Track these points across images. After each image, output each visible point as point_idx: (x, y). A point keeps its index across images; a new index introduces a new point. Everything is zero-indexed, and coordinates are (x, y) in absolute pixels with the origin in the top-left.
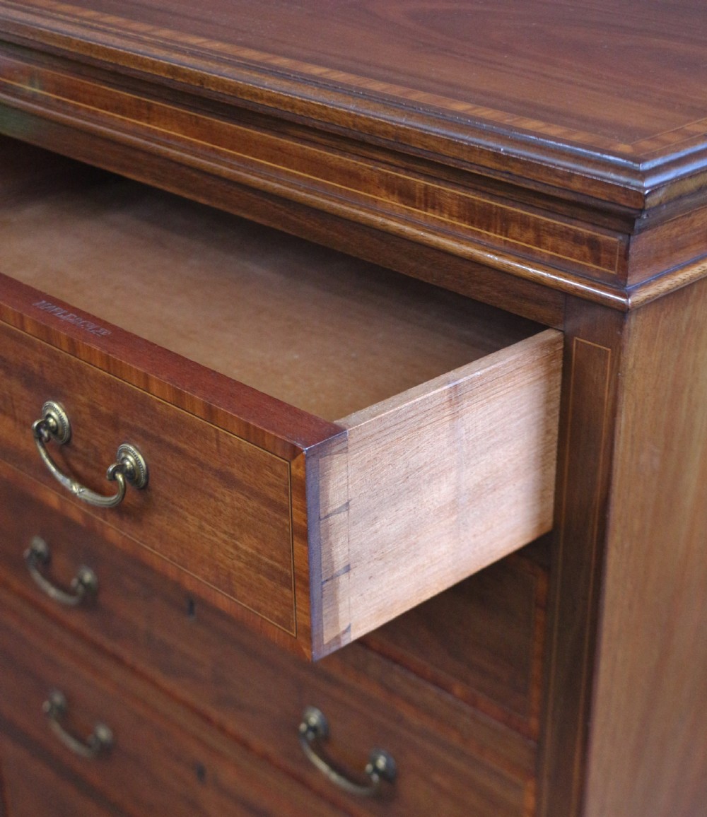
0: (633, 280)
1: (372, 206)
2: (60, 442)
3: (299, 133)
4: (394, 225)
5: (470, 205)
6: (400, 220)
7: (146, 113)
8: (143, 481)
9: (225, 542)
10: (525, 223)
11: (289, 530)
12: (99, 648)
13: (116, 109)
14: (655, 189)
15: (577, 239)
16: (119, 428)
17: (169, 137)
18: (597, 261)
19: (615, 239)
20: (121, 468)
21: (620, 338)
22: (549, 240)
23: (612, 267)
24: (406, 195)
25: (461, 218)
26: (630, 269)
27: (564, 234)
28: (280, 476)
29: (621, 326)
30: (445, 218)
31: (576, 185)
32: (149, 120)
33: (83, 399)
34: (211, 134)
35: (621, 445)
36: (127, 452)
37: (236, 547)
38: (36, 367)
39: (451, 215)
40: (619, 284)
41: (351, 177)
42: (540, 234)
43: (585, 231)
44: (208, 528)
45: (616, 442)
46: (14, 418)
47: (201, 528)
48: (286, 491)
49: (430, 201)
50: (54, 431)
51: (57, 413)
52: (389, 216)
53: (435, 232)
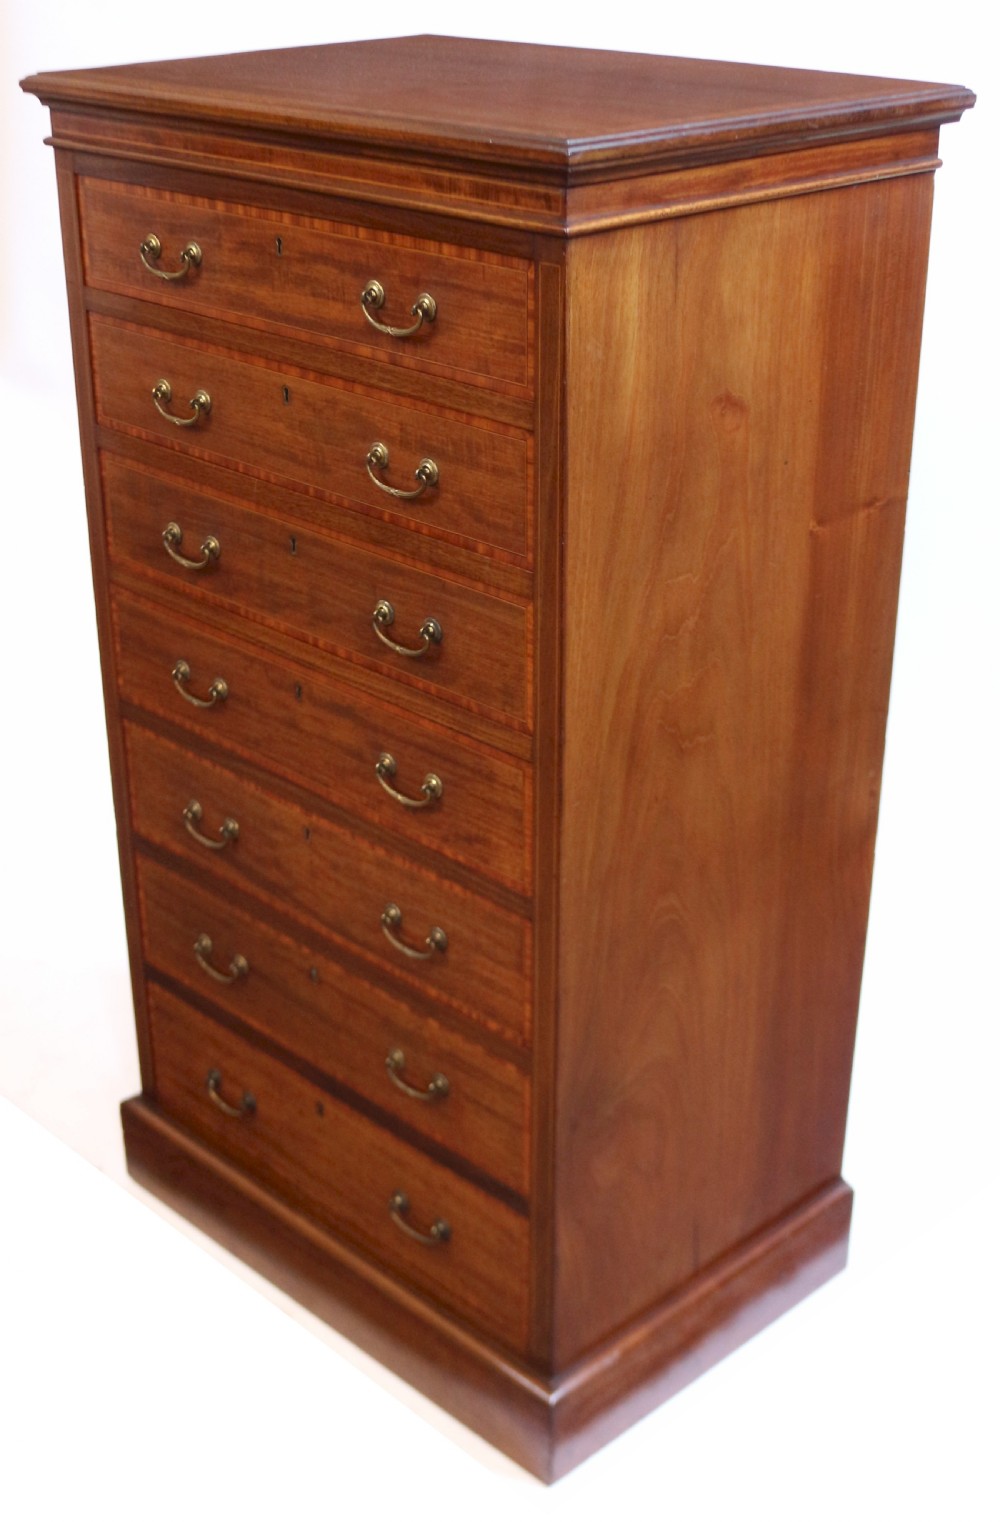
0: (570, 218)
1: (418, 197)
2: (376, 306)
3: (371, 153)
4: (430, 206)
5: (476, 184)
6: (434, 202)
7: (268, 156)
8: (433, 314)
9: (484, 338)
10: (508, 191)
11: (525, 316)
12: (218, 608)
13: (251, 158)
14: (574, 154)
15: (538, 196)
16: (418, 284)
17: (284, 171)
18: (549, 208)
19: (559, 192)
20: (420, 306)
21: (564, 257)
22: (523, 200)
23: (557, 211)
24: (438, 185)
25: (471, 194)
26: (568, 211)
27: (531, 195)
28: (520, 282)
29: (564, 249)
30: (462, 197)
31: (531, 155)
32: (270, 161)
33: (396, 272)
34: (314, 165)
35: (571, 332)
36: (425, 297)
37: (492, 339)
38: (364, 260)
39: (465, 194)
40: (562, 220)
41: (404, 179)
42: (517, 196)
43: (541, 189)
44: (473, 332)
45: (567, 330)
46: (344, 302)
47: (470, 334)
48: (524, 291)
49: (453, 187)
50: (375, 299)
51: (376, 287)
52: (428, 201)
53: (455, 206)
